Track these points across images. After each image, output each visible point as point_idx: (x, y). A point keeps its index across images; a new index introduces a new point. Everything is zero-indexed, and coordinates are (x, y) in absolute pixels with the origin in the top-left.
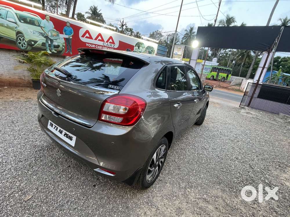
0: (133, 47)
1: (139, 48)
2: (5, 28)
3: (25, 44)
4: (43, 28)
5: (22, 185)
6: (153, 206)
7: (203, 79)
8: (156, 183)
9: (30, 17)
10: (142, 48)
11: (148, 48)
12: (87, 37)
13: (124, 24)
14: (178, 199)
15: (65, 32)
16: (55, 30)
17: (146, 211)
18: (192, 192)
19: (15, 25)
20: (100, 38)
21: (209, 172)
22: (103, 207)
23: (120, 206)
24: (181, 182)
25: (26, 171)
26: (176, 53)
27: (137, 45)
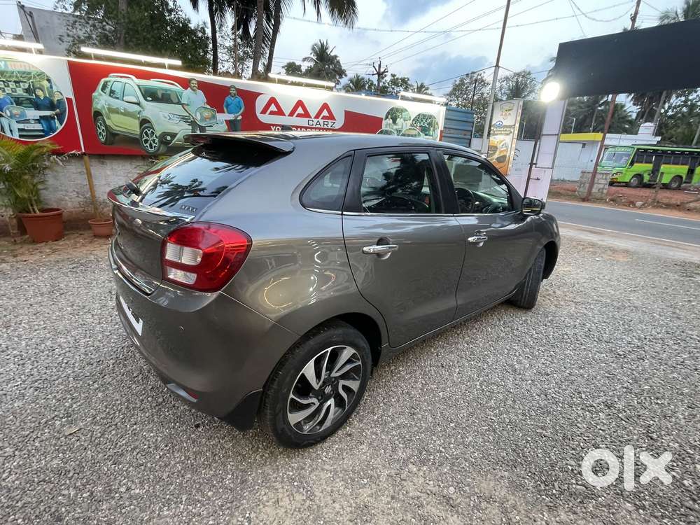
0: (380, 120)
1: (394, 122)
2: (122, 116)
3: (154, 142)
4: (186, 107)
5: (74, 406)
6: (302, 490)
7: (601, 186)
8: (335, 438)
9: (162, 89)
10: (402, 120)
11: (420, 117)
12: (272, 113)
13: (382, 70)
14: (373, 485)
15: (227, 108)
16: (209, 107)
17: (280, 496)
18: (421, 473)
19: (137, 108)
20: (300, 111)
21: (495, 432)
22: (194, 470)
23: (230, 476)
24: (401, 445)
25: (91, 383)
26: (498, 124)
27: (390, 116)
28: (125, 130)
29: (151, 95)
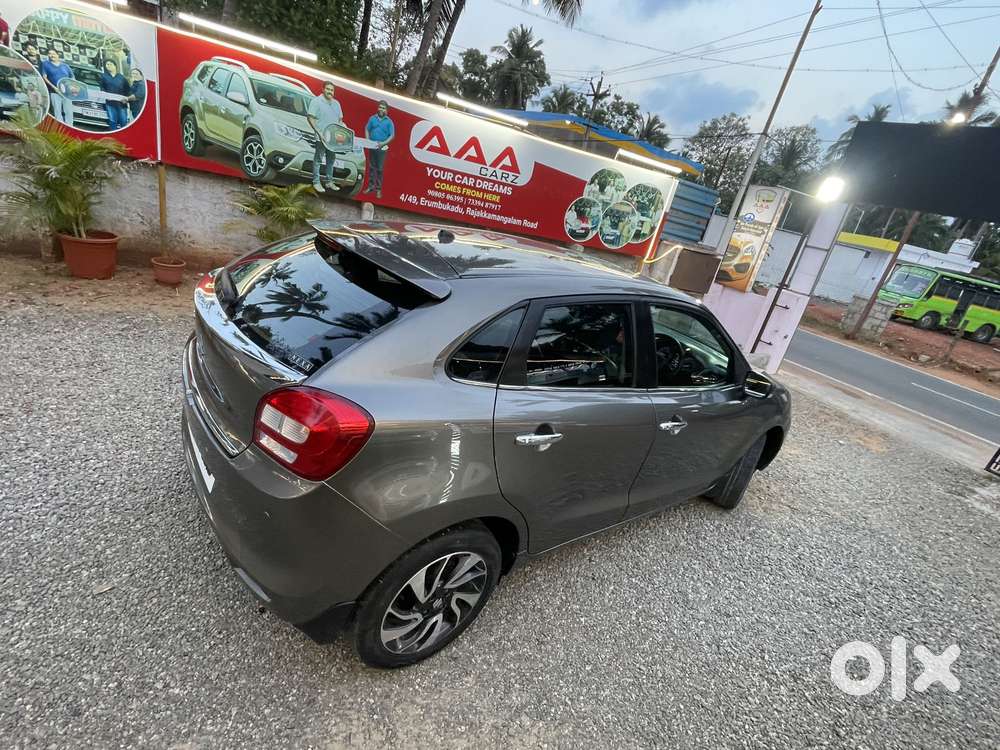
0: (582, 184)
1: (602, 189)
2: (222, 119)
3: (260, 163)
4: (312, 121)
5: (108, 552)
6: (382, 727)
9: (284, 90)
10: (613, 188)
11: (640, 189)
13: (601, 91)
14: (472, 737)
15: (370, 131)
16: (344, 125)
17: (354, 730)
18: (535, 731)
19: (244, 111)
20: (472, 152)
21: (641, 689)
22: (251, 675)
23: (295, 691)
24: (517, 686)
25: (132, 520)
26: (748, 216)
27: (597, 181)
28: (223, 140)
29: (266, 96)
